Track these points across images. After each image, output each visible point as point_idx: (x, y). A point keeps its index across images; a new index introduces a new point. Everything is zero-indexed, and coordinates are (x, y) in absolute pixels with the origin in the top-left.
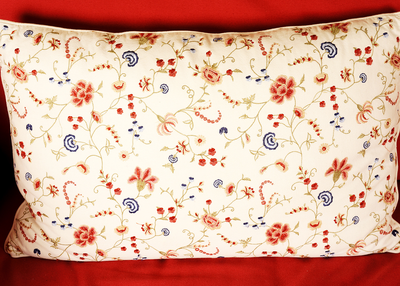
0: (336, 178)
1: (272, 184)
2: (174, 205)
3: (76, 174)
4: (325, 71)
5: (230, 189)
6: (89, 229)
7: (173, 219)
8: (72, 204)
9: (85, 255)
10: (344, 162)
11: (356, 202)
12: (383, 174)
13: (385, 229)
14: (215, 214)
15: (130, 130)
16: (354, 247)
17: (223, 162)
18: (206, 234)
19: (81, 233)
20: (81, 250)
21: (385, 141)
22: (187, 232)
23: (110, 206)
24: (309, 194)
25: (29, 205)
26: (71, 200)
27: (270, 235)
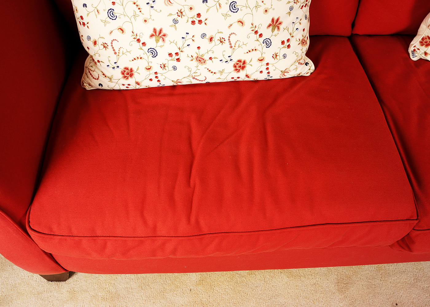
0: (273, 30)
1: (236, 35)
2: (178, 51)
3: (117, 34)
5: (211, 39)
6: (129, 69)
7: (178, 60)
8: (117, 54)
9: (129, 85)
10: (278, 20)
11: (285, 45)
12: (301, 28)
13: (301, 61)
14: (202, 55)
15: (148, 4)
16: (284, 72)
17: (206, 22)
18: (198, 68)
19: (125, 71)
20: (126, 82)
21: (303, 6)
22: (187, 68)
23: (140, 53)
24: (258, 40)
25: (92, 57)
26: (117, 51)
27: (235, 67)
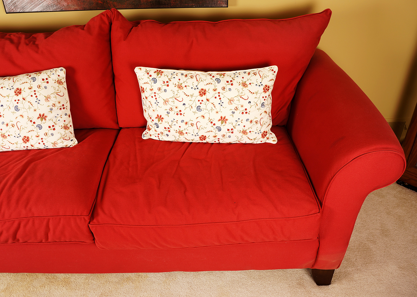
0: (42, 120)
1: (20, 122)
4: (31, 86)
5: (7, 125)
10: (44, 115)
11: (51, 128)
13: (65, 138)
14: (4, 134)
16: (54, 144)
17: (3, 116)
18: (3, 141)
21: (61, 109)
24: (33, 125)
27: (23, 140)
